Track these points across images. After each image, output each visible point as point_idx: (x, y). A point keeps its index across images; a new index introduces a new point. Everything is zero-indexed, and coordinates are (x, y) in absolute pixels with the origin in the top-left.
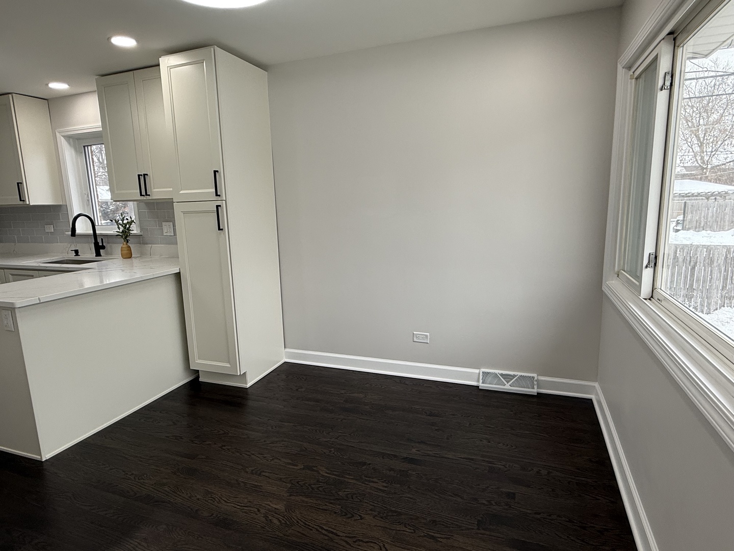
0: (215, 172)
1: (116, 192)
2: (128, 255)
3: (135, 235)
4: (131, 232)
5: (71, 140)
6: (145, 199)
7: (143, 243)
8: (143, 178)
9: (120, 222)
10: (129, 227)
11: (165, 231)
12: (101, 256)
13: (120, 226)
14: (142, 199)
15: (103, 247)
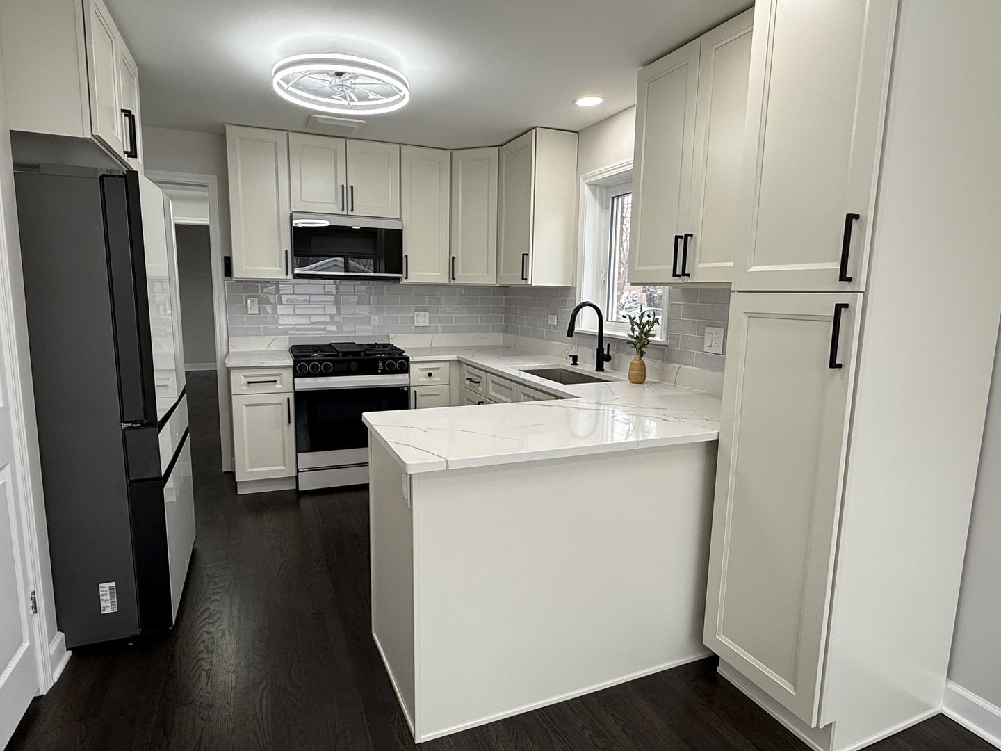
0: (850, 218)
1: (637, 268)
2: (639, 378)
3: (658, 346)
4: (650, 338)
5: (598, 189)
6: (680, 281)
7: (667, 360)
8: (683, 241)
9: (637, 320)
10: (650, 330)
11: (707, 343)
12: (603, 370)
13: (636, 327)
14: (676, 282)
15: (608, 358)
